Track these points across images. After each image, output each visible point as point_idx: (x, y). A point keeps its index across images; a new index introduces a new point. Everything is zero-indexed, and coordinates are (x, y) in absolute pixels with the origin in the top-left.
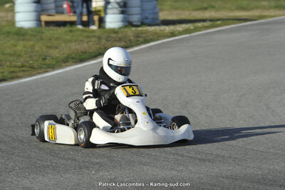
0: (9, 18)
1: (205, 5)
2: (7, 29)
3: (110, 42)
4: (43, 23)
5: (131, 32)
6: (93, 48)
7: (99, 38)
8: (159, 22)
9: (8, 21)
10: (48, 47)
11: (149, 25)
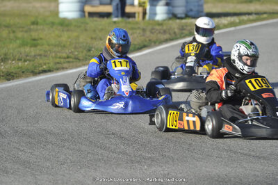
0: (52, 8)
2: (51, 19)
3: (155, 35)
4: (87, 14)
5: (175, 24)
6: (137, 40)
7: (144, 30)
8: (203, 14)
9: (51, 11)
10: (92, 38)
11: (194, 17)
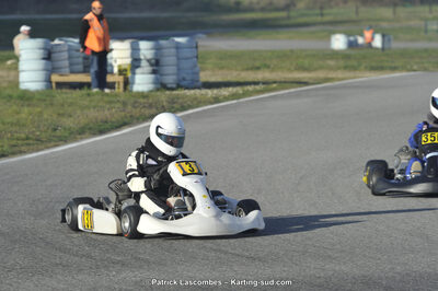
0: (11, 78)
1: (257, 64)
2: (8, 92)
3: (138, 110)
4: (54, 85)
5: (164, 96)
6: (116, 116)
7: (125, 104)
8: (199, 84)
9: (10, 82)
10: (59, 115)
11: (187, 88)
